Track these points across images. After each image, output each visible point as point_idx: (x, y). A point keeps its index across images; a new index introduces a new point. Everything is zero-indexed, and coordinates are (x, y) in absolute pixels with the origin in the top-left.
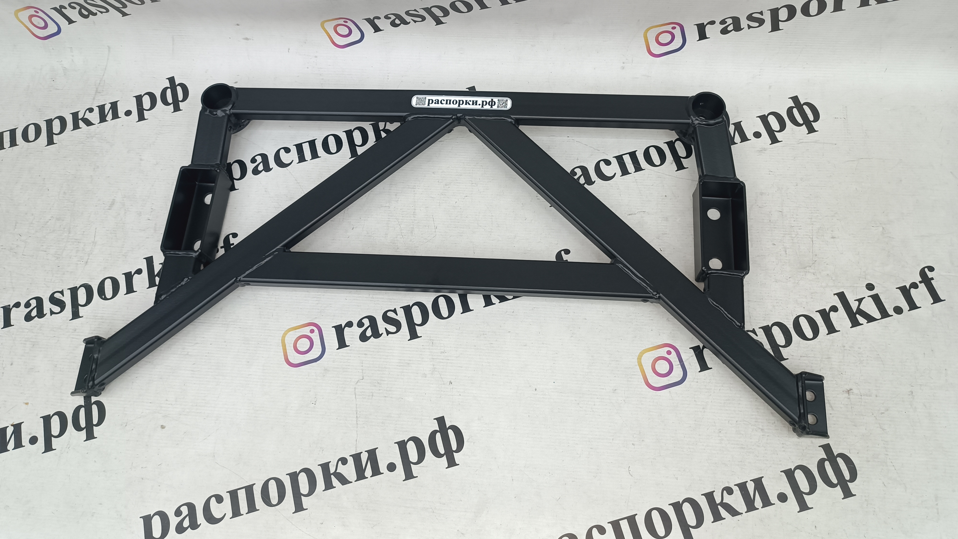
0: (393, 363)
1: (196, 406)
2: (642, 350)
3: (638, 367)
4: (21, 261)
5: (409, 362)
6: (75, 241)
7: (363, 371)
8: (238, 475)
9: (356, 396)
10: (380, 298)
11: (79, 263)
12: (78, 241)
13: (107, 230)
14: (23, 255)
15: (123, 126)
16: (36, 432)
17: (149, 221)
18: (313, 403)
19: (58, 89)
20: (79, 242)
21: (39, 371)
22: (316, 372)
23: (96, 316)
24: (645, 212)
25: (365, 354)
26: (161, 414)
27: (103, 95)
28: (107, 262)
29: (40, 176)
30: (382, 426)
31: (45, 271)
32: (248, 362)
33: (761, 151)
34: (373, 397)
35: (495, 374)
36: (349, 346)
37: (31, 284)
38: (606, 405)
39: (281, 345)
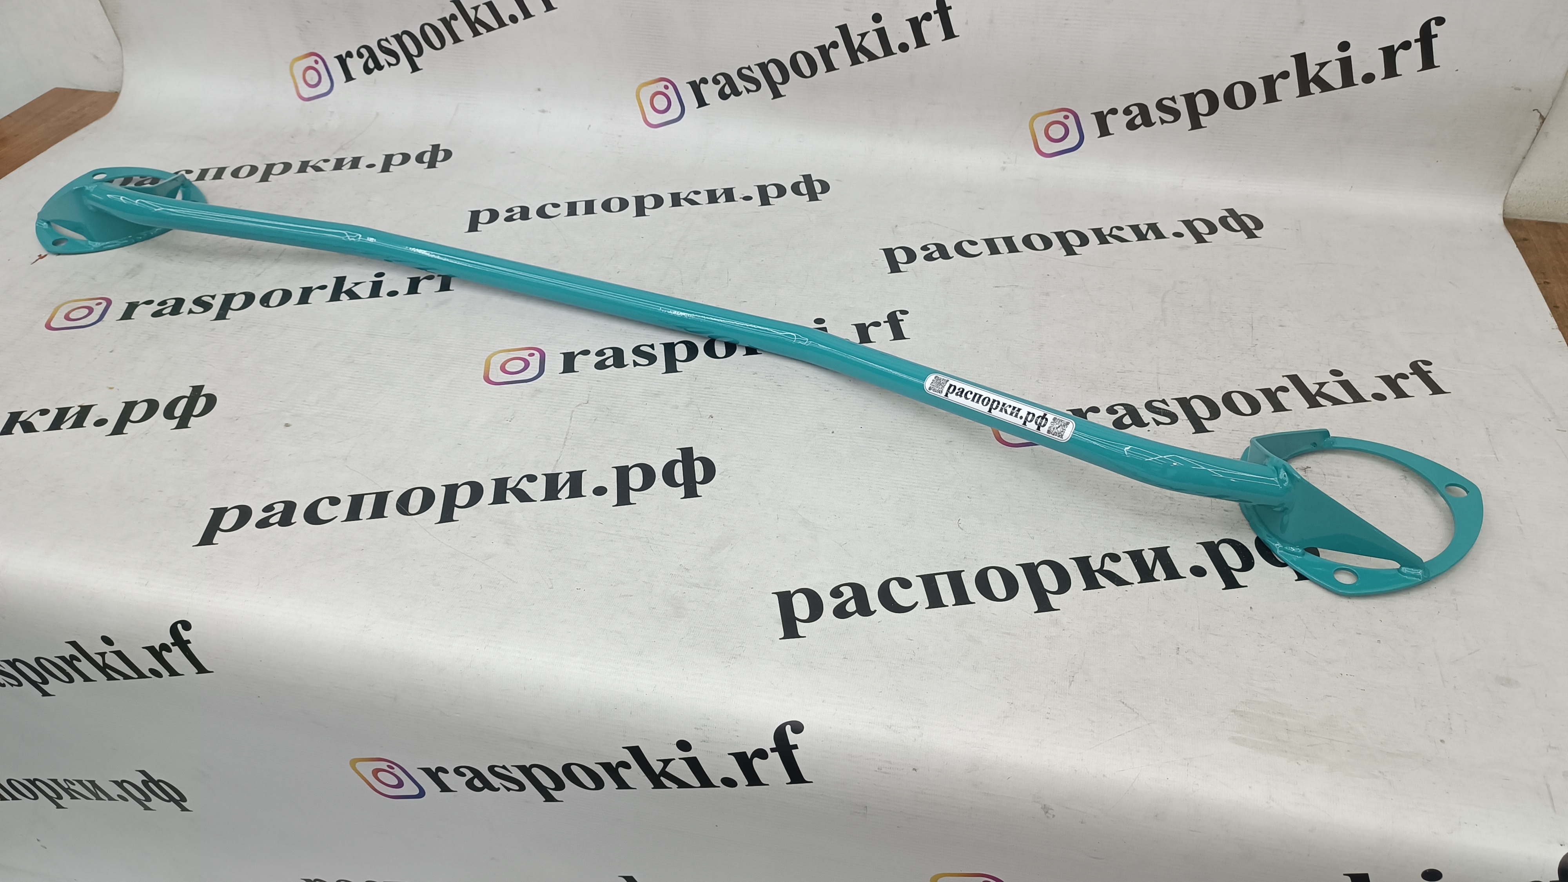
1: (343, 409)
8: (371, 480)
9: (571, 419)
10: (635, 334)
22: (522, 392)
25: (597, 381)
32: (433, 375)
35: (776, 413)
36: (578, 372)
39: (484, 363)
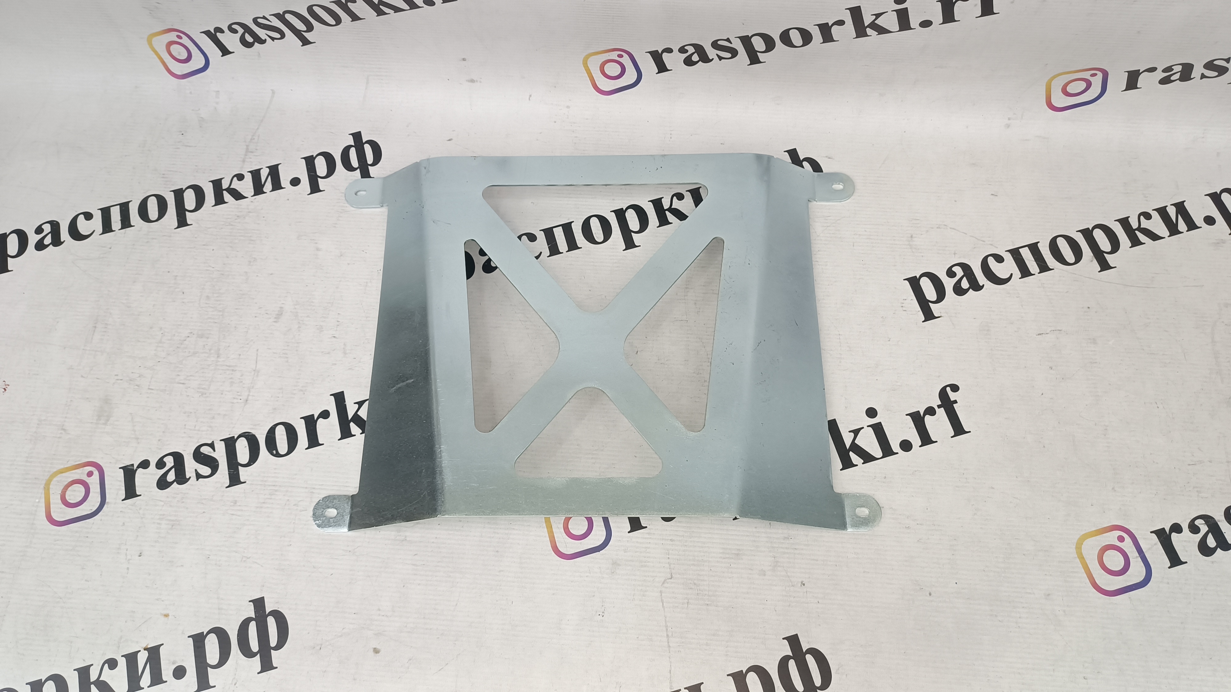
0: (714, 553)
2: (1081, 534)
3: (1078, 560)
4: (148, 397)
5: (736, 552)
6: (228, 368)
7: (670, 565)
11: (235, 401)
12: (232, 368)
13: (274, 353)
14: (149, 389)
15: (288, 201)
16: (183, 660)
17: (334, 339)
18: (599, 615)
19: (190, 146)
20: (233, 370)
21: (182, 566)
23: (266, 481)
24: (1061, 330)
26: (372, 630)
27: (257, 156)
28: (277, 401)
29: (169, 272)
30: (706, 650)
31: (185, 413)
33: (1218, 243)
34: (690, 606)
37: (164, 432)
38: (1038, 617)
